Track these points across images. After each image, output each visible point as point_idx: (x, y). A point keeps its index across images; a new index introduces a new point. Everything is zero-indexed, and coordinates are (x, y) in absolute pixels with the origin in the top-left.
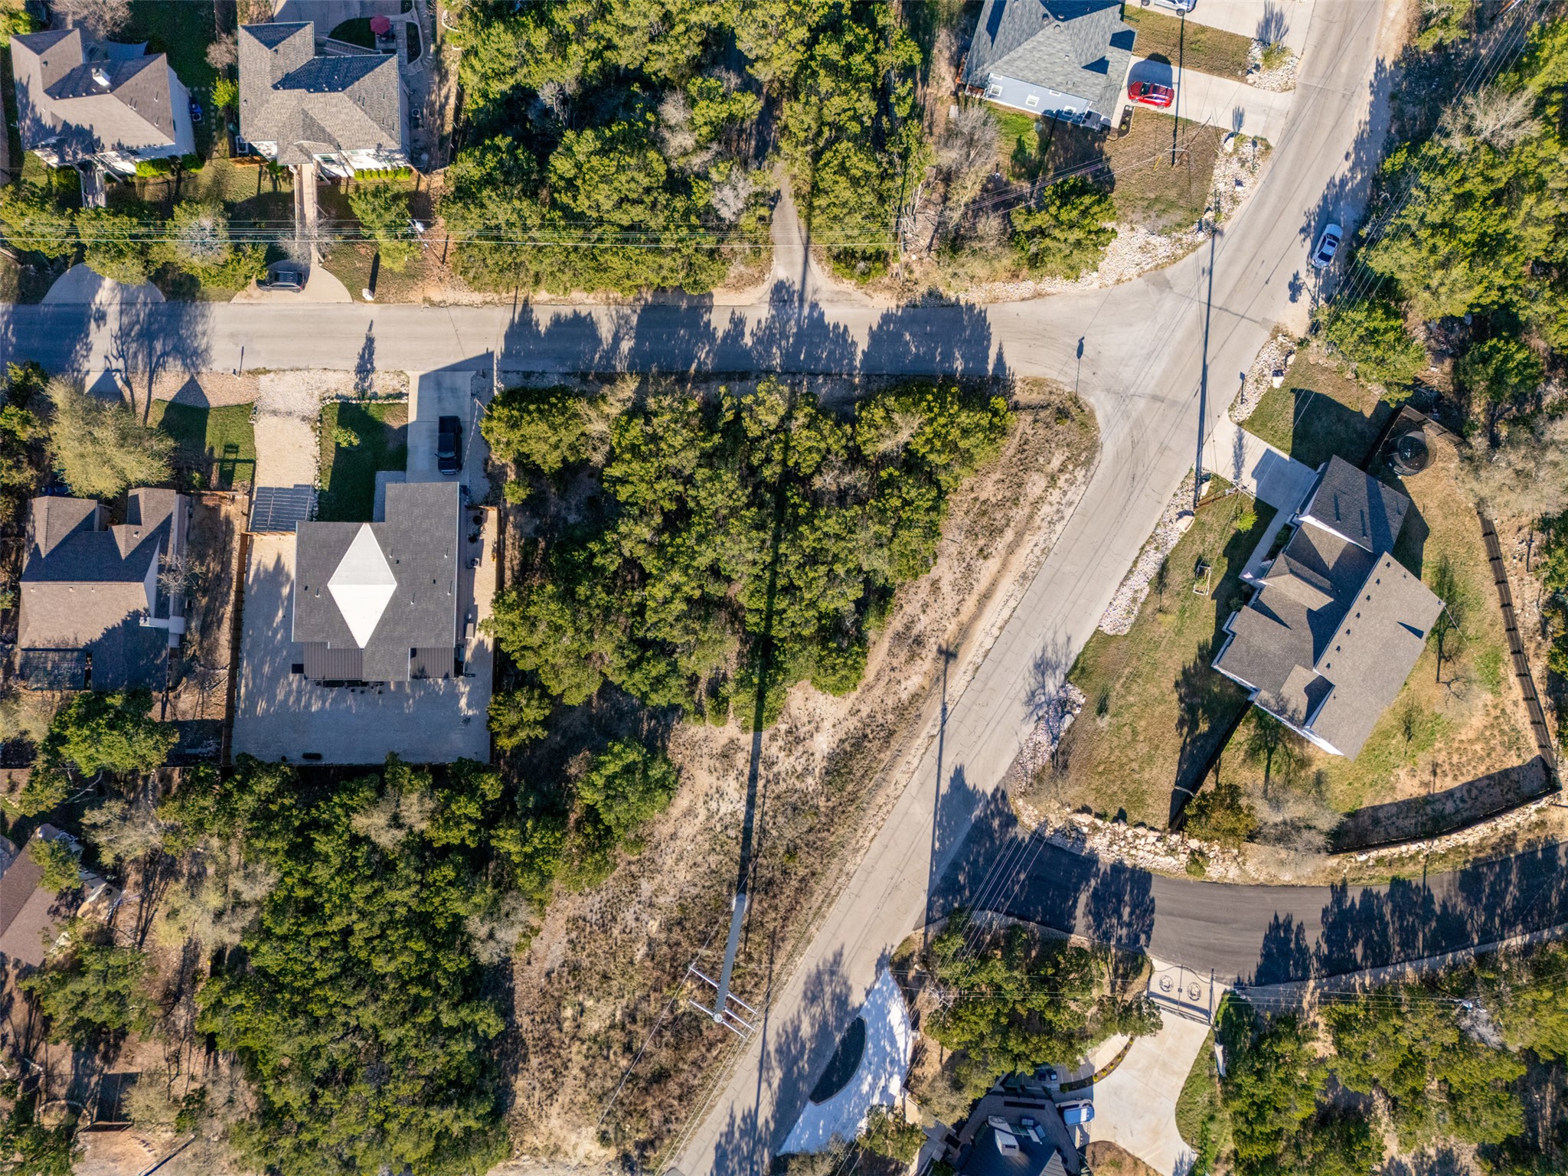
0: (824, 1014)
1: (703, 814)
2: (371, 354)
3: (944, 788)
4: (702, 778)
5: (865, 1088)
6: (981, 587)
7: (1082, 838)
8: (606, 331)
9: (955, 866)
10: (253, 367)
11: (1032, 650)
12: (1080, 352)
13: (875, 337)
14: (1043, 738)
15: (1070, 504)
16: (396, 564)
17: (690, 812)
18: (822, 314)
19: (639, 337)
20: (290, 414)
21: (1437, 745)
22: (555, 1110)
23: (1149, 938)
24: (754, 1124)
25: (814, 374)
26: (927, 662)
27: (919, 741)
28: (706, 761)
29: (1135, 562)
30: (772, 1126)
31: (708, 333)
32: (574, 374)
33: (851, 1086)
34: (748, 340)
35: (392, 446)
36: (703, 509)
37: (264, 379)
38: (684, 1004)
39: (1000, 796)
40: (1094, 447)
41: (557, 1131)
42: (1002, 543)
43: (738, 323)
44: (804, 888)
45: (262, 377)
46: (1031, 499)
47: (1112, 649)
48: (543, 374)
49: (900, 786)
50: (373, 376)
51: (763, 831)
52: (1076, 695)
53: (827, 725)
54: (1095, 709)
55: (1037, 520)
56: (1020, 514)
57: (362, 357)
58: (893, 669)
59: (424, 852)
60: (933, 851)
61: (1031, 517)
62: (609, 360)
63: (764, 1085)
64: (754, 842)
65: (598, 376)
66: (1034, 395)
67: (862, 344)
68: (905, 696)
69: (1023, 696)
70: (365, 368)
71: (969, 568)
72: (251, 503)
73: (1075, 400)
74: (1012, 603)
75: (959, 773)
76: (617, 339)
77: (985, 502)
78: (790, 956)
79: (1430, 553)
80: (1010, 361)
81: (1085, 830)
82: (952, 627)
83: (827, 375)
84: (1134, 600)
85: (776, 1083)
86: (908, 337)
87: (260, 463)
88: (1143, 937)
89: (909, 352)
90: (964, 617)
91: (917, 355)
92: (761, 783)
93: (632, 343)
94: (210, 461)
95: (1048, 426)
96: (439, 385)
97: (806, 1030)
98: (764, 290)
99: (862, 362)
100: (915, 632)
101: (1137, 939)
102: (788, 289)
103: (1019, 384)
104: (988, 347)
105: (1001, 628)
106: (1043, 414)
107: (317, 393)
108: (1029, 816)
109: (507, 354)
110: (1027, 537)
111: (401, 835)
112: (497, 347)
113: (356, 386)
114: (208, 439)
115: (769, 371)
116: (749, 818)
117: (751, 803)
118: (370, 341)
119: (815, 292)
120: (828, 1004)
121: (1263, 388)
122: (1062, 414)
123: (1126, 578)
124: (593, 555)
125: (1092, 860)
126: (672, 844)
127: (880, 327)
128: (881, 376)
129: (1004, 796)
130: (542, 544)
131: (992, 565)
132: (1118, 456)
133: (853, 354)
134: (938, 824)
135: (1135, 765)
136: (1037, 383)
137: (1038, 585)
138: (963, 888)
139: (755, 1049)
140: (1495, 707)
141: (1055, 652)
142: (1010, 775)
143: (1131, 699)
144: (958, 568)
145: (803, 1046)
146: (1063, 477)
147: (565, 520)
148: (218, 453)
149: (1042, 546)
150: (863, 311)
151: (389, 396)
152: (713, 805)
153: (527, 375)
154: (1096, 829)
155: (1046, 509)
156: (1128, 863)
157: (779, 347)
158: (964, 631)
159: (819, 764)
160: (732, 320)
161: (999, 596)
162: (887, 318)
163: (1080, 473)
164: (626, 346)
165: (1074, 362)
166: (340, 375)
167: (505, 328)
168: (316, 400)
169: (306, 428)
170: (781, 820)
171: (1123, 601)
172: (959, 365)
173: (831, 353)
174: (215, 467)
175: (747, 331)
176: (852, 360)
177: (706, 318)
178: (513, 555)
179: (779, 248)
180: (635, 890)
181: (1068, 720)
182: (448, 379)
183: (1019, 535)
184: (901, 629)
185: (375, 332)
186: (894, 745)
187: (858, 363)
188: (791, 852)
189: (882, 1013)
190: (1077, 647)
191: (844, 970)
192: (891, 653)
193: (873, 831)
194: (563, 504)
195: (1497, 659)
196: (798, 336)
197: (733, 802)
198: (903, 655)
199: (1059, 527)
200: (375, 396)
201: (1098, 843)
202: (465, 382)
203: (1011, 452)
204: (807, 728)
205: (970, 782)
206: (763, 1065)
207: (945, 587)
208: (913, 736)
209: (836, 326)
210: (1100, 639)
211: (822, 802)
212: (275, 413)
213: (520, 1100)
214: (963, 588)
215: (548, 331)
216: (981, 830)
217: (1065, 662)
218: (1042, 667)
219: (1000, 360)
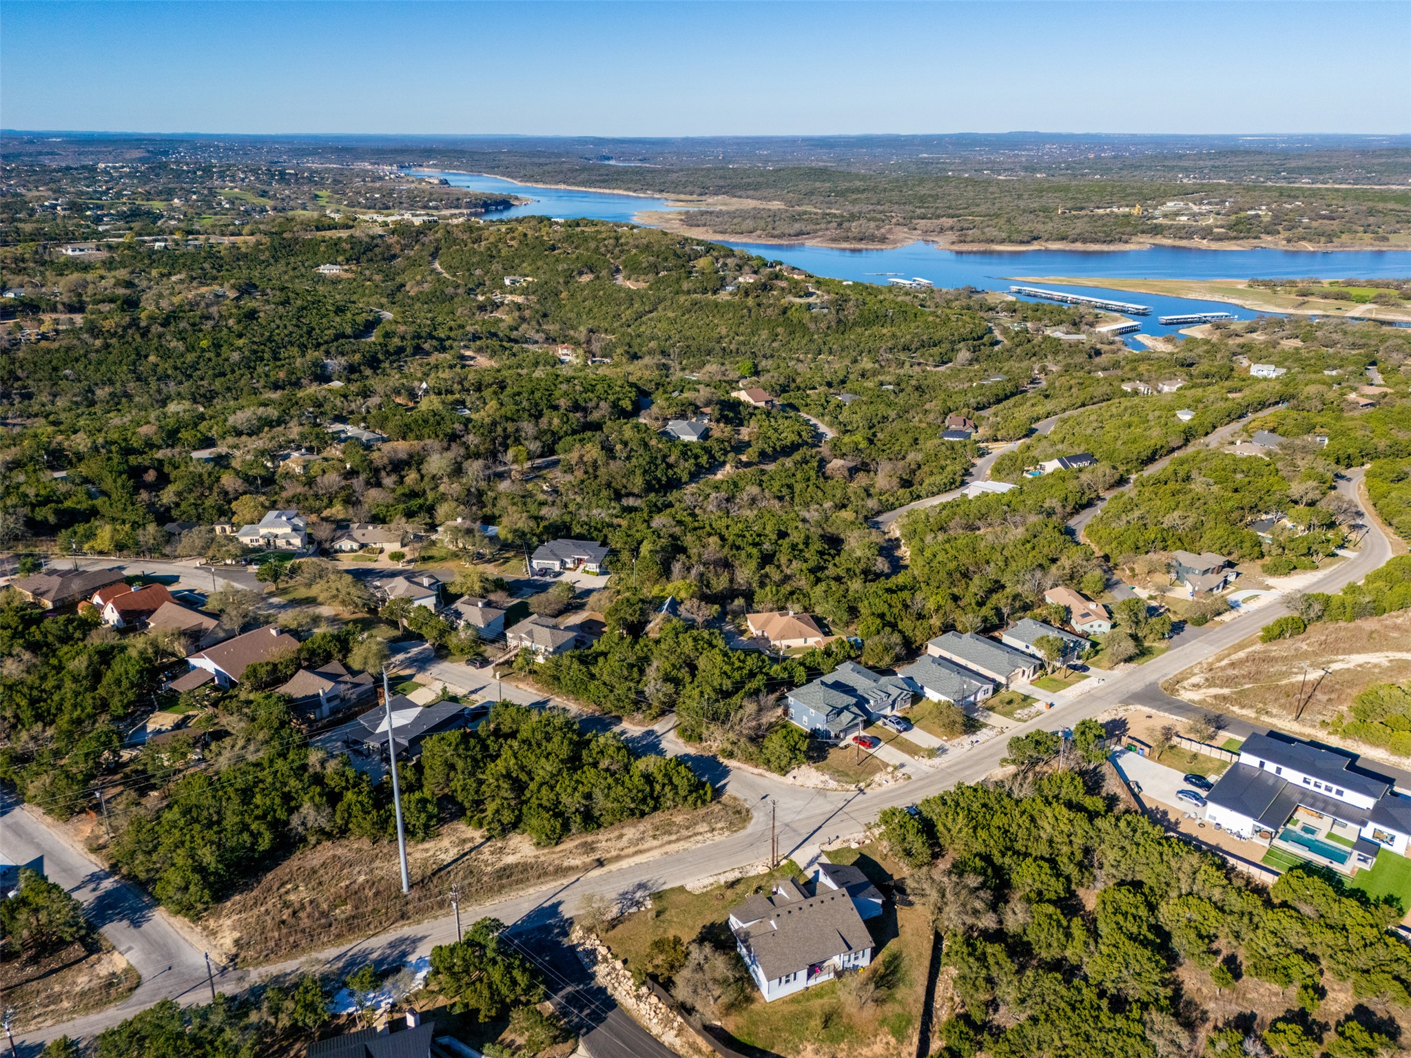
0: (389, 956)
1: (431, 853)
3: (546, 905)
4: (445, 842)
6: (640, 847)
7: (595, 962)
11: (644, 879)
12: (764, 798)
13: (677, 757)
14: (615, 910)
15: (713, 840)
17: (427, 850)
18: (661, 744)
21: (842, 1045)
22: (236, 917)
23: (587, 1033)
26: (589, 859)
27: (554, 883)
28: (454, 838)
29: (726, 872)
31: (608, 731)
39: (570, 922)
40: (742, 828)
41: (225, 927)
42: (666, 838)
43: (624, 732)
46: (696, 831)
47: (683, 895)
49: (527, 894)
51: (449, 872)
52: (649, 903)
53: (519, 855)
55: (692, 839)
56: (685, 833)
58: (571, 852)
59: (318, 779)
61: (690, 837)
64: (440, 874)
66: (730, 802)
67: (670, 757)
68: (566, 864)
69: (621, 891)
71: (643, 838)
73: (748, 811)
74: (651, 860)
75: (560, 903)
77: (673, 822)
79: (892, 945)
80: (729, 787)
81: (600, 958)
82: (614, 853)
84: (712, 885)
88: (584, 1030)
90: (623, 853)
92: (467, 857)
95: (727, 813)
97: (375, 956)
98: (644, 729)
100: (595, 846)
101: (581, 1028)
102: (653, 733)
103: (726, 795)
104: (723, 780)
105: (637, 865)
106: (728, 809)
108: (576, 935)
110: (681, 842)
111: (318, 769)
116: (449, 865)
117: (455, 861)
119: (664, 738)
120: (396, 952)
121: (845, 845)
122: (737, 812)
123: (717, 875)
125: (592, 976)
129: (572, 923)
131: (656, 843)
132: (750, 835)
134: (528, 916)
136: (735, 799)
137: (670, 859)
139: (343, 949)
140: (895, 1048)
141: (653, 884)
142: (583, 916)
143: (675, 919)
144: (638, 835)
145: (365, 961)
146: (718, 831)
149: (685, 848)
150: (680, 749)
152: (439, 853)
154: (605, 960)
155: (700, 837)
156: (609, 991)
158: (618, 858)
159: (501, 864)
160: (622, 730)
161: (647, 855)
162: (686, 755)
163: (727, 833)
165: (758, 799)
170: (461, 873)
171: (706, 882)
175: (625, 736)
177: (611, 726)
180: (372, 861)
181: (634, 910)
183: (678, 840)
184: (589, 841)
186: (542, 879)
189: (416, 970)
190: (665, 887)
191: (419, 944)
192: (576, 847)
195: (909, 1022)
196: (645, 745)
197: (448, 858)
198: (581, 850)
199: (700, 846)
201: (601, 970)
203: (702, 813)
204: (510, 851)
205: (561, 909)
206: (339, 957)
207: (625, 839)
208: (554, 880)
209: (664, 748)
210: (681, 890)
211: (485, 879)
213: (229, 904)
214: (632, 843)
216: (548, 929)
217: (654, 889)
218: (641, 886)
219: (725, 785)
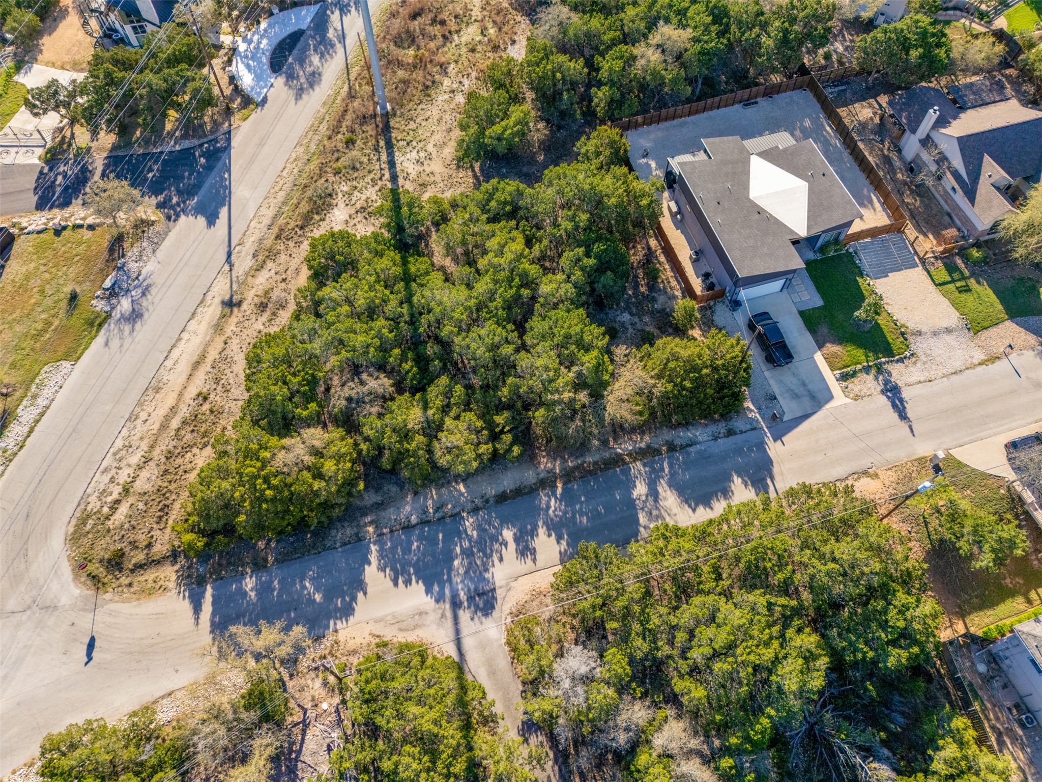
0: (303, 68)
1: (430, 148)
2: (894, 406)
3: (224, 212)
4: (437, 168)
5: (265, 41)
6: (206, 367)
8: (670, 499)
9: (209, 168)
10: (998, 364)
11: (145, 330)
12: (91, 646)
13: (359, 585)
14: (133, 266)
15: (106, 470)
16: (760, 211)
17: (441, 146)
18: (428, 591)
19: (631, 504)
20: (935, 334)
23: (41, 172)
24: (341, 10)
25: (424, 523)
26: (251, 297)
27: (252, 239)
28: (438, 178)
29: (31, 431)
30: (328, 12)
31: (555, 528)
32: (682, 447)
33: (276, 41)
34: (508, 534)
35: (824, 330)
36: (498, 323)
37: (979, 356)
38: (411, 52)
39: (172, 218)
40: (75, 538)
42: (184, 411)
43: (525, 550)
44: (336, 130)
45: (983, 357)
46: (152, 464)
47: (62, 350)
48: (716, 438)
49: (265, 205)
50: (879, 388)
51: (376, 149)
52: (100, 305)
54: (82, 299)
55: (144, 446)
56: (165, 446)
57: (901, 401)
58: (284, 280)
60: (229, 171)
61: (152, 447)
62: (653, 470)
63: (339, 28)
64: (382, 143)
65: (657, 452)
66: (153, 576)
67: (372, 573)
68: (270, 264)
69: (153, 291)
70: (893, 392)
71: (217, 381)
72: (916, 253)
73: (99, 586)
74: (169, 363)
75: (211, 223)
76: (654, 493)
77: (205, 445)
78: (337, 94)
80: (185, 606)
81: (93, 216)
82: (230, 328)
83: (407, 527)
84: (35, 397)
85: (331, 31)
86: (318, 597)
87: (931, 287)
89: (313, 580)
90: (219, 339)
91: (303, 579)
92: (387, 176)
93: (635, 494)
94: (973, 275)
95: (134, 545)
96: (813, 397)
97: (316, 59)
98: (506, 604)
99: (368, 551)
100: (266, 315)
102: (477, 608)
103: (172, 585)
104: (213, 614)
105: (179, 339)
106: (140, 557)
107: (923, 358)
109: (761, 446)
110: (156, 426)
112: (774, 449)
113: (890, 374)
114: (990, 292)
115: (475, 510)
116: (391, 154)
117: (392, 164)
118: (903, 415)
119: (443, 616)
120: (301, 73)
122: (115, 563)
123: (42, 415)
124: (588, 255)
126: (448, 126)
127: (354, 599)
128: (344, 544)
129: (169, 218)
130: (643, 289)
131: (192, 391)
133: (382, 555)
134: (228, 189)
135: (43, 268)
136: (148, 592)
137: (142, 383)
138: (200, 156)
141: (121, 330)
142: (163, 236)
143: (43, 316)
144: (228, 377)
145: (315, 50)
146: (115, 496)
147: (631, 314)
148: (972, 282)
149: (139, 422)
150: (379, 614)
151: (854, 374)
152: (422, 154)
153: (730, 433)
154: (84, 219)
155: (135, 459)
157: (470, 539)
158: (218, 328)
159: (340, 200)
160: (534, 552)
161: (183, 368)
162: (347, 611)
163: (94, 504)
164: (640, 490)
165: (100, 631)
166: (912, 380)
167: (776, 470)
168: (920, 352)
169: (911, 325)
170: (365, 160)
171: (47, 392)
172: (249, 583)
173: (407, 550)
174: (967, 273)
175: (512, 546)
176: (381, 551)
177: (564, 543)
178: (667, 273)
179: (503, 659)
181: (108, 283)
182: (807, 403)
183: (164, 427)
184: (281, 312)
185: (904, 426)
186: (275, 230)
187: (374, 548)
188: (350, 143)
189: (258, 78)
190: (98, 342)
191: (292, 93)
192: (288, 291)
193: (284, 173)
194: (639, 326)
196: (450, 559)
197: (407, 160)
198: (275, 295)
199: (119, 443)
200: (867, 370)
201: (82, 213)
202: (789, 407)
203: (177, 506)
204: (356, 221)
205: (202, 219)
206: (342, 37)
207: (239, 359)
208: (258, 241)
209: (408, 582)
210: (73, 354)
211: (332, 178)
212: (949, 331)
214: (222, 362)
215: (729, 479)
216: (188, 193)
217: (112, 325)
218: (135, 316)
219: (197, 608)
